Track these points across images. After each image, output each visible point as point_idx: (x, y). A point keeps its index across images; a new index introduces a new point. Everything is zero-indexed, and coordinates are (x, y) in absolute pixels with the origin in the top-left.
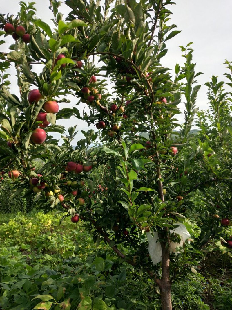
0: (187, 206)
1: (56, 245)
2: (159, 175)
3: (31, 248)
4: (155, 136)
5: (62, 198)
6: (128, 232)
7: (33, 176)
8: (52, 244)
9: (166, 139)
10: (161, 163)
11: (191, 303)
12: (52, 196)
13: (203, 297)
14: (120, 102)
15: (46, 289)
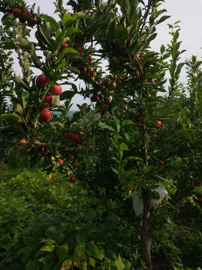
0: (166, 169)
1: (56, 196)
2: (145, 144)
3: (35, 199)
4: (143, 112)
5: (62, 162)
6: (116, 189)
7: (38, 145)
8: (52, 195)
9: (152, 114)
10: (147, 135)
11: (165, 246)
12: (54, 161)
13: (175, 242)
14: (113, 78)
15: (49, 234)
